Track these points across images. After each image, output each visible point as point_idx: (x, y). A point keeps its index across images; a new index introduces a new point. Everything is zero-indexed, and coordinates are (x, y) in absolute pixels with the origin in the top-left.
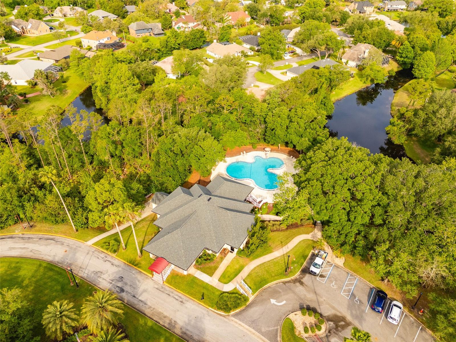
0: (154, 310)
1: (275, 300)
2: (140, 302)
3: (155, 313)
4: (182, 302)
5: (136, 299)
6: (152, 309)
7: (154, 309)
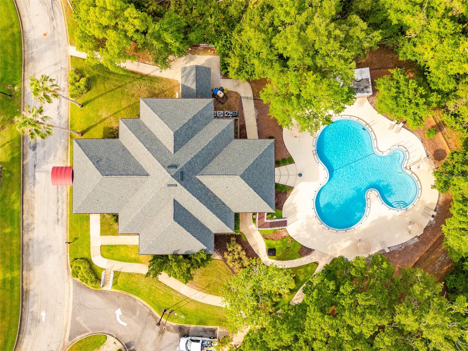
0: (33, 199)
1: (121, 314)
2: (33, 178)
3: (30, 202)
4: (58, 220)
5: (33, 170)
6: (32, 196)
7: (34, 197)
